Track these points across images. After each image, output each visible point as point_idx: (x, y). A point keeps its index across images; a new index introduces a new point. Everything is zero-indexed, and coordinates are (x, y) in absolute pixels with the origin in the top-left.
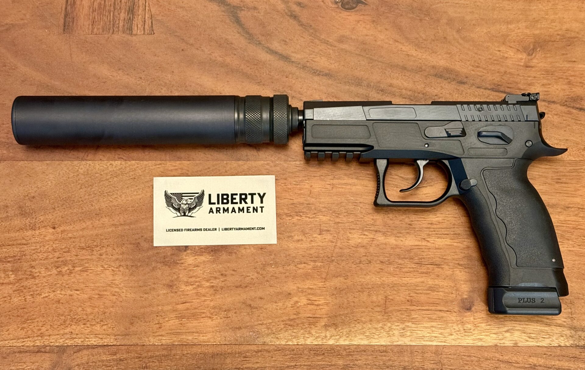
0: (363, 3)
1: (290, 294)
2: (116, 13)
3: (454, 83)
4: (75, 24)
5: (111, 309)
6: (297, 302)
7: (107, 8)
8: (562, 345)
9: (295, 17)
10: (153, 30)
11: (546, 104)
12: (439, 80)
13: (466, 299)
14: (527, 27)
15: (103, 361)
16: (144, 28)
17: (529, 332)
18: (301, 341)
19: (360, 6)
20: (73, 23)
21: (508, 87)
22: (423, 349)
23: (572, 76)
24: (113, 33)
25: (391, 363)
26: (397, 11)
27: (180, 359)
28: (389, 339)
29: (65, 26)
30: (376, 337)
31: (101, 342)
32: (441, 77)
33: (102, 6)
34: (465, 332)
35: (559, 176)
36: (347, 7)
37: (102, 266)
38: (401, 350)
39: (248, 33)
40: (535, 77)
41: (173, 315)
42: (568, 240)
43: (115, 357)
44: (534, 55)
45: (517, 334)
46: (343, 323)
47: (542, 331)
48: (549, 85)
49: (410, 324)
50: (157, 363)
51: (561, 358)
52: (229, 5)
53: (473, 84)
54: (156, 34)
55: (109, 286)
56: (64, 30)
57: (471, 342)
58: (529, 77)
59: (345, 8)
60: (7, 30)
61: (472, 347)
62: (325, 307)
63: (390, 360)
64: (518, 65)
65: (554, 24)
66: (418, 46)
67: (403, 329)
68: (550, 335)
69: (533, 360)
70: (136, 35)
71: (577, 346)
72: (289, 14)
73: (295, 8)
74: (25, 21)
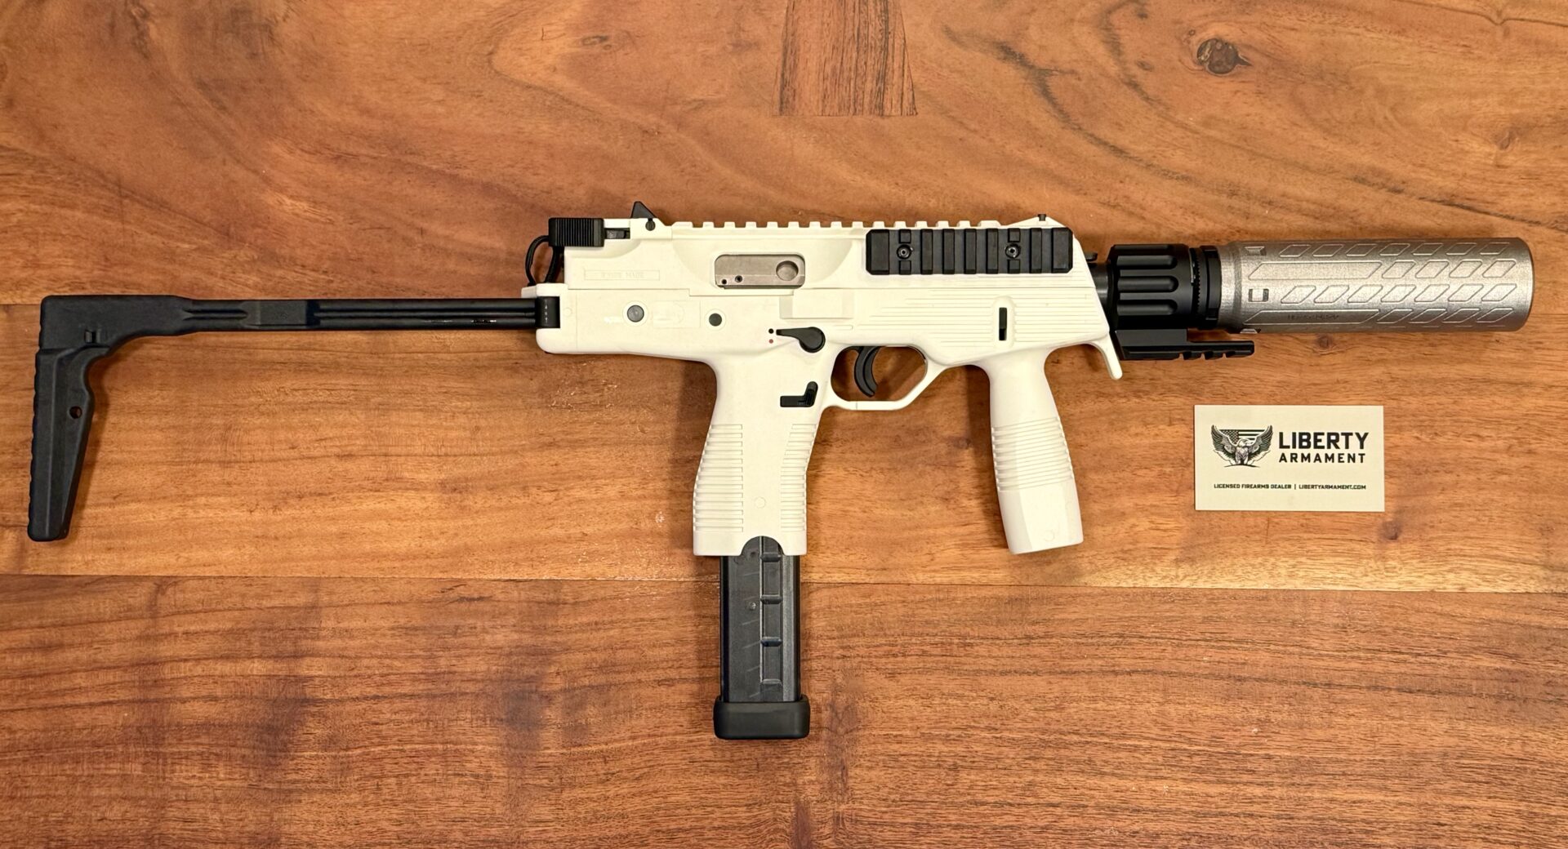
0: (1243, 62)
1: (1124, 514)
2: (859, 82)
3: (1383, 191)
4: (797, 99)
5: (861, 532)
6: (1134, 526)
7: (846, 74)
8: (1532, 591)
9: (1134, 85)
10: (915, 109)
11: (1526, 225)
12: (1361, 187)
13: (1390, 523)
14: (1501, 104)
15: (851, 606)
16: (901, 105)
17: (1484, 572)
18: (1140, 583)
19: (1238, 68)
20: (794, 99)
22: (1324, 596)
24: (855, 114)
25: (1273, 615)
26: (1298, 76)
27: (962, 605)
28: (1272, 581)
29: (782, 103)
30: (1252, 577)
31: (846, 578)
32: (1363, 181)
33: (838, 71)
34: (1387, 572)
36: (1217, 69)
37: (845, 469)
38: (1289, 596)
39: (1061, 111)
40: (1510, 183)
41: (950, 543)
42: (1549, 435)
43: (868, 600)
44: (1509, 147)
45: (1465, 574)
46: (1204, 556)
47: (1502, 571)
48: (1532, 195)
49: (1303, 559)
50: (929, 611)
51: (1528, 610)
52: (1032, 67)
53: (1413, 195)
54: (920, 116)
55: (857, 498)
56: (781, 110)
57: (1396, 586)
58: (1501, 182)
59: (1215, 72)
60: (695, 109)
61: (1398, 594)
62: (1177, 533)
63: (1271, 611)
64: (1485, 164)
65: (1544, 99)
66: (1328, 131)
67: (1294, 566)
68: (1515, 577)
69: (1487, 613)
70: (889, 116)
71: (1553, 594)
72: (1127, 80)
73: (1135, 70)
74: (723, 96)
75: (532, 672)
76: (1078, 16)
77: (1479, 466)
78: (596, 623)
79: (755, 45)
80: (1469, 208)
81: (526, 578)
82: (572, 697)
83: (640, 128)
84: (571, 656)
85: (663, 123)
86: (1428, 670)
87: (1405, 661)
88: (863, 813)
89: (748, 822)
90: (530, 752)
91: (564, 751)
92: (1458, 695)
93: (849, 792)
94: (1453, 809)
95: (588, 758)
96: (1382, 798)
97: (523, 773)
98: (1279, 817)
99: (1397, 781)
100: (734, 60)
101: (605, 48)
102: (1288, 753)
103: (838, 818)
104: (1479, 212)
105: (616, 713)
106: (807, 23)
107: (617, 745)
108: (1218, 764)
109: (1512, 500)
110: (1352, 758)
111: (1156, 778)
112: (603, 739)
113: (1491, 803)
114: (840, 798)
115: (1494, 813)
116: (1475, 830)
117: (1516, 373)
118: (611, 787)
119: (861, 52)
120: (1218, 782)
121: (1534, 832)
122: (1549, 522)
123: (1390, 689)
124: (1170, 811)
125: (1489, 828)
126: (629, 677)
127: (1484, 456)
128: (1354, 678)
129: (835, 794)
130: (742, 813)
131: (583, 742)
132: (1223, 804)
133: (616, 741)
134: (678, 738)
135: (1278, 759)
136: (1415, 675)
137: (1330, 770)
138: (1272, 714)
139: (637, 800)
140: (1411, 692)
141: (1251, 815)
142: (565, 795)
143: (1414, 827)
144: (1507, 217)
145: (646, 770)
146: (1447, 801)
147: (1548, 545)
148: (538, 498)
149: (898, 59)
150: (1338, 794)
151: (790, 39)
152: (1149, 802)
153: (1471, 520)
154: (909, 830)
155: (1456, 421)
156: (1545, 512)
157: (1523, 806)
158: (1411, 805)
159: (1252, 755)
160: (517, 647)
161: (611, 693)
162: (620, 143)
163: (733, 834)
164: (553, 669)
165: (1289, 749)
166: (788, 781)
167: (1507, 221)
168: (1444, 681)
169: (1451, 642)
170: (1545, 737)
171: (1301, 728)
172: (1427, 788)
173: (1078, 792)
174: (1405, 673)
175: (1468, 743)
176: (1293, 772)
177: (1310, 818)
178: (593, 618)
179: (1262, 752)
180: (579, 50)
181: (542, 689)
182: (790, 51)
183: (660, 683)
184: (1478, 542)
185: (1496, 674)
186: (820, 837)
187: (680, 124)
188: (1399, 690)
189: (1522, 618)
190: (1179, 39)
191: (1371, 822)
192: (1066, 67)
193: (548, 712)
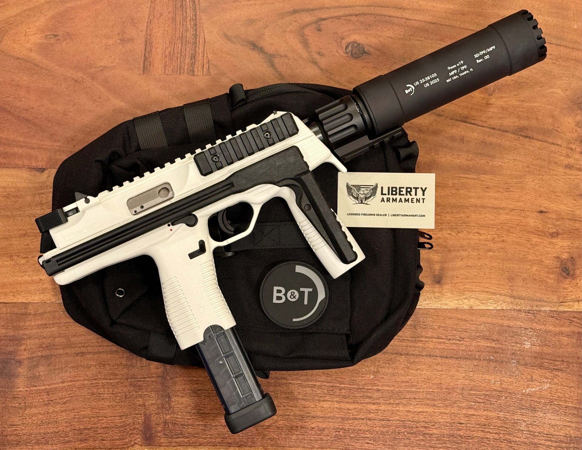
0: (367, 53)
2: (182, 59)
4: (151, 66)
7: (176, 55)
8: (505, 308)
9: (315, 63)
10: (210, 72)
11: (501, 132)
13: (437, 275)
16: (203, 70)
17: (481, 299)
19: (365, 56)
20: (150, 67)
21: (473, 120)
23: (521, 112)
24: (180, 74)
26: (393, 60)
29: (144, 68)
33: (172, 54)
34: (435, 299)
35: (509, 186)
36: (355, 56)
40: (493, 112)
42: (512, 233)
44: (493, 95)
45: (472, 300)
47: (490, 299)
48: (504, 118)
51: (503, 318)
52: (266, 53)
53: (447, 117)
54: (212, 75)
56: (144, 71)
57: (440, 306)
58: (489, 112)
59: (353, 57)
60: (101, 70)
61: (441, 310)
64: (482, 103)
68: (496, 302)
69: (483, 319)
70: (197, 76)
71: (514, 310)
72: (312, 61)
73: (316, 56)
74: (115, 64)
75: (12, 349)
76: (288, 30)
77: (479, 248)
78: (46, 324)
79: (132, 40)
80: (474, 124)
81: (10, 301)
82: (32, 362)
83: (73, 79)
84: (32, 341)
85: (85, 77)
86: (455, 347)
87: (444, 343)
88: (178, 420)
89: (119, 425)
90: (10, 390)
91: (27, 389)
92: (470, 360)
93: (172, 409)
94: (467, 416)
95: (39, 392)
96: (433, 410)
97: (6, 401)
98: (383, 420)
99: (440, 402)
100: (121, 47)
101: (56, 40)
102: (387, 388)
103: (166, 422)
104: (479, 126)
105: (55, 370)
106: (157, 30)
107: (54, 386)
108: (354, 394)
109: (495, 264)
110: (418, 390)
111: (324, 401)
112: (48, 383)
113: (485, 413)
114: (167, 412)
115: (487, 418)
116: (478, 426)
117: (496, 203)
118: (51, 407)
119: (183, 45)
120: (354, 403)
121: (507, 428)
122: (513, 275)
123: (437, 356)
124: (330, 417)
125: (485, 425)
126: (61, 351)
127: (481, 243)
128: (419, 351)
129: (164, 410)
130: (117, 420)
131: (37, 385)
132: (356, 413)
133: (54, 384)
134: (86, 382)
135: (383, 391)
136: (448, 349)
137: (408, 397)
138: (380, 369)
139: (64, 414)
140: (447, 358)
141: (370, 419)
142: (27, 412)
143: (448, 424)
144: (492, 128)
145: (69, 399)
146: (464, 412)
147: (512, 286)
148: (18, 262)
149: (201, 48)
150: (411, 408)
151: (149, 37)
152: (320, 413)
153: (475, 274)
154: (201, 428)
155: (468, 226)
156: (510, 270)
157: (501, 414)
158: (447, 414)
159: (370, 389)
160: (5, 336)
161: (52, 360)
162: (64, 86)
163: (112, 431)
164: (23, 347)
165: (388, 386)
166: (141, 403)
167: (492, 130)
168: (463, 352)
169: (466, 333)
170: (512, 380)
171: (394, 376)
172: (455, 405)
173: (285, 408)
174: (444, 348)
175: (474, 383)
176: (390, 397)
177: (398, 420)
178: (44, 322)
179: (375, 388)
180: (43, 41)
181: (17, 358)
182: (148, 43)
183: (77, 354)
184: (478, 284)
185: (488, 349)
186: (157, 432)
187: (93, 78)
188: (441, 357)
189: (500, 321)
190: (336, 41)
191: (428, 422)
192: (283, 53)
193: (19, 369)
